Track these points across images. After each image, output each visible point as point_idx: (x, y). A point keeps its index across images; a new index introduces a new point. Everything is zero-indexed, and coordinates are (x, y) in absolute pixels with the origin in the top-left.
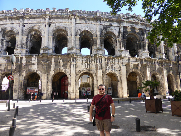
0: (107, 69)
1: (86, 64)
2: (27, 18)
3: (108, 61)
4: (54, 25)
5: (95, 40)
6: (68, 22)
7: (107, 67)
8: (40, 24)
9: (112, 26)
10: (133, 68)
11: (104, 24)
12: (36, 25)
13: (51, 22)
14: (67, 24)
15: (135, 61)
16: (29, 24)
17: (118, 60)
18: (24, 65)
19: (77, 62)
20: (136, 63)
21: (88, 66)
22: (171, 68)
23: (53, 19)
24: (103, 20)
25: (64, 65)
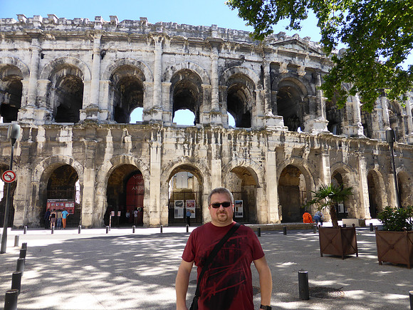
0: (234, 158)
1: (186, 145)
2: (50, 36)
3: (235, 140)
4: (114, 55)
5: (206, 92)
6: (144, 48)
7: (234, 155)
8: (80, 53)
9: (246, 61)
10: (293, 156)
11: (227, 56)
12: (70, 55)
13: (106, 48)
14: (144, 53)
15: (297, 142)
16: (53, 52)
17: (258, 139)
18: (40, 146)
19: (164, 142)
20: (299, 146)
21: (189, 152)
22: (375, 158)
23: (111, 42)
24: (226, 46)
25: (134, 149)
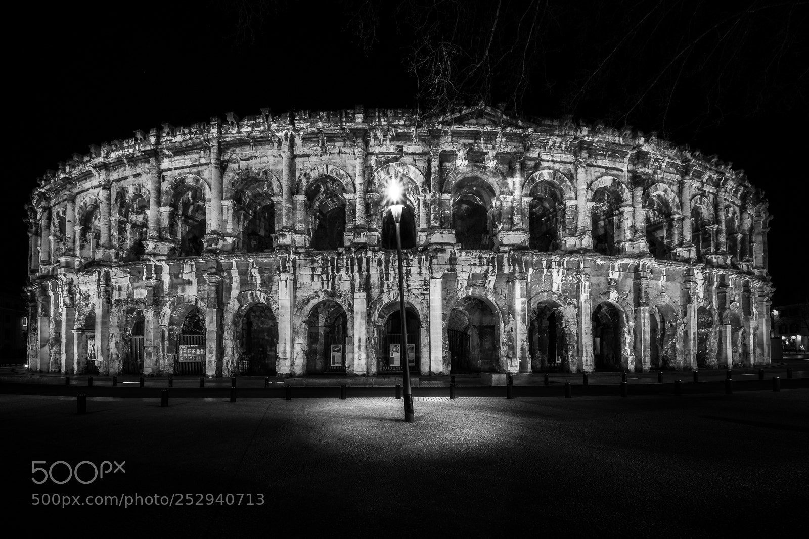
0: (385, 290)
1: (324, 276)
3: (387, 267)
4: (235, 166)
5: (351, 204)
6: (270, 152)
7: (386, 286)
8: (200, 169)
9: (406, 154)
10: (469, 286)
12: (191, 173)
13: (226, 157)
14: (271, 159)
15: (475, 264)
16: (173, 171)
20: (478, 270)
21: (328, 284)
22: (613, 283)
23: (232, 149)
24: (375, 135)
